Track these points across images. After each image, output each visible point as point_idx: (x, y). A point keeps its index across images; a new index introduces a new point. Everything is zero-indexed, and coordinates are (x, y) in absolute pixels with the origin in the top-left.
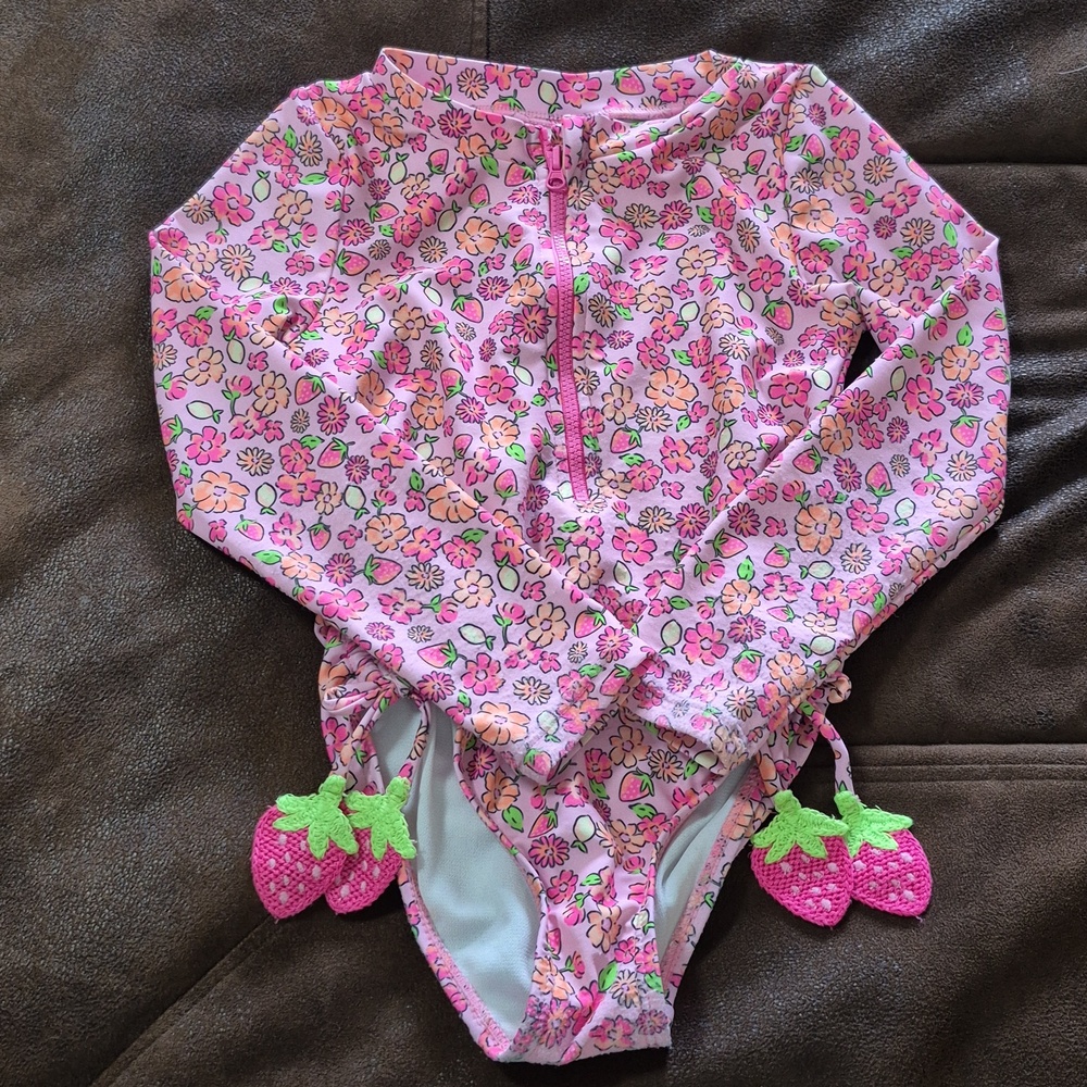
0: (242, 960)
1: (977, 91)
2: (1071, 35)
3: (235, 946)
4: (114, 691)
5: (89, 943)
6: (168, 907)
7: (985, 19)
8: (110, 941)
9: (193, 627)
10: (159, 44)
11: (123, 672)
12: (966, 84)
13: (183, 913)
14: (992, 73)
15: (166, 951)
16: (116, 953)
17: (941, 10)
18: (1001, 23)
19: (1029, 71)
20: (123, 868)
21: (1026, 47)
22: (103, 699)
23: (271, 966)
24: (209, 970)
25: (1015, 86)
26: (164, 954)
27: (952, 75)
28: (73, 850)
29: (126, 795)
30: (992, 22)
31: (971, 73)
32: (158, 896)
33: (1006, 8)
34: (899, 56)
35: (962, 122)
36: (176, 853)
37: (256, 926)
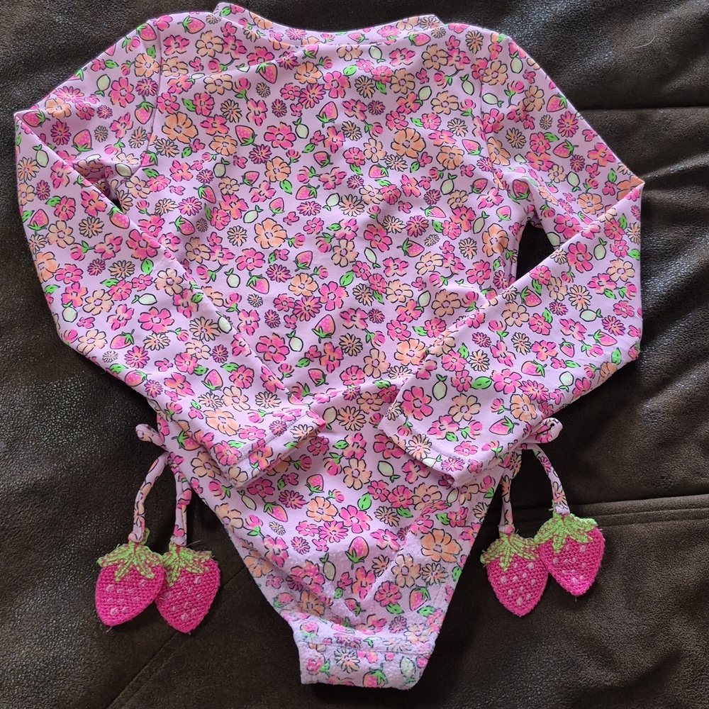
0: (138, 689)
1: (580, 62)
2: (637, 22)
3: (132, 680)
4: (28, 506)
5: (28, 687)
6: (82, 657)
7: (582, 13)
8: (43, 684)
9: (81, 456)
10: (17, 46)
11: (33, 492)
12: (573, 57)
13: (93, 660)
14: (589, 49)
15: (84, 688)
16: (48, 693)
17: (552, 8)
18: (592, 16)
19: (613, 47)
20: (47, 631)
21: (609, 31)
22: (20, 512)
23: (159, 692)
24: (114, 699)
25: (605, 57)
26: (83, 690)
27: (563, 51)
28: (10, 623)
29: (44, 581)
30: (586, 15)
31: (576, 49)
32: (74, 649)
33: (594, 6)
34: (528, 40)
35: (573, 83)
36: (84, 617)
37: (146, 665)
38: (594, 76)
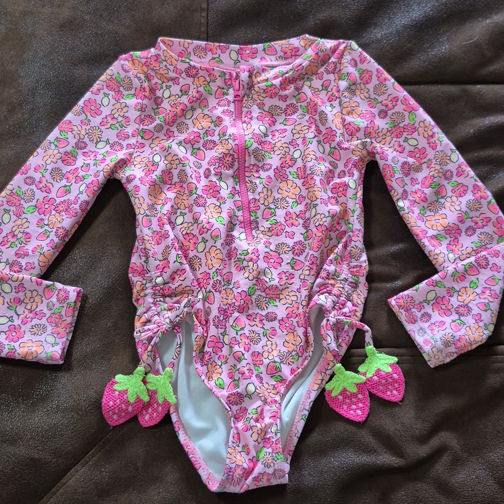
0: (104, 447)
1: (426, 52)
3: (100, 441)
5: (38, 441)
6: (71, 425)
8: (47, 440)
13: (78, 427)
15: (71, 444)
16: (49, 445)
19: (449, 42)
20: (52, 408)
21: (448, 31)
23: (116, 450)
24: (89, 452)
25: (443, 49)
27: (415, 44)
31: (423, 43)
32: (67, 420)
34: (391, 36)
35: (419, 66)
36: (74, 401)
38: (434, 62)
